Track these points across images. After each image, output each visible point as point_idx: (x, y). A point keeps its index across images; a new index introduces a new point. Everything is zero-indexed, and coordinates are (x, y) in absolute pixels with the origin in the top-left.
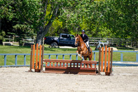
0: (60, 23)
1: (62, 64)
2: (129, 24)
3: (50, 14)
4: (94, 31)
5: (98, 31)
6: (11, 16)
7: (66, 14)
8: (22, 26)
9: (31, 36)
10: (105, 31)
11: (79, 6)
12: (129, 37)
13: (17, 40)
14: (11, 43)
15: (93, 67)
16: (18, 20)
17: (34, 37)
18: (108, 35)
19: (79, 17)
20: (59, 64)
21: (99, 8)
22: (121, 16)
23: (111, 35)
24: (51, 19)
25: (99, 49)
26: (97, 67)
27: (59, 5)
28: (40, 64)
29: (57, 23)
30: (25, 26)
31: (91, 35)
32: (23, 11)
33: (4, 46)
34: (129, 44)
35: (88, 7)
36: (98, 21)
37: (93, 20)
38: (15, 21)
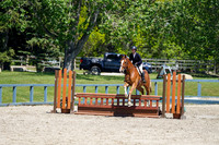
0: (102, 37)
1: (105, 100)
2: (211, 37)
3: (85, 22)
4: (155, 49)
5: (161, 48)
6: (24, 25)
7: (111, 22)
8: (41, 40)
9: (56, 56)
10: (172, 48)
11: (132, 8)
12: (211, 58)
13: (33, 62)
14: (24, 68)
15: (154, 105)
16: (34, 32)
17: (60, 58)
18: (178, 54)
19: (131, 26)
20: (99, 100)
21: (163, 12)
22: (198, 25)
23: (182, 55)
24: (88, 30)
25: (163, 77)
26: (160, 105)
27: (100, 8)
28: (70, 101)
29: (96, 36)
30: (46, 41)
31: (150, 55)
32: (43, 17)
33: (13, 73)
34: (212, 70)
35: (146, 10)
36: (161, 33)
37: (154, 31)
38: (30, 33)
